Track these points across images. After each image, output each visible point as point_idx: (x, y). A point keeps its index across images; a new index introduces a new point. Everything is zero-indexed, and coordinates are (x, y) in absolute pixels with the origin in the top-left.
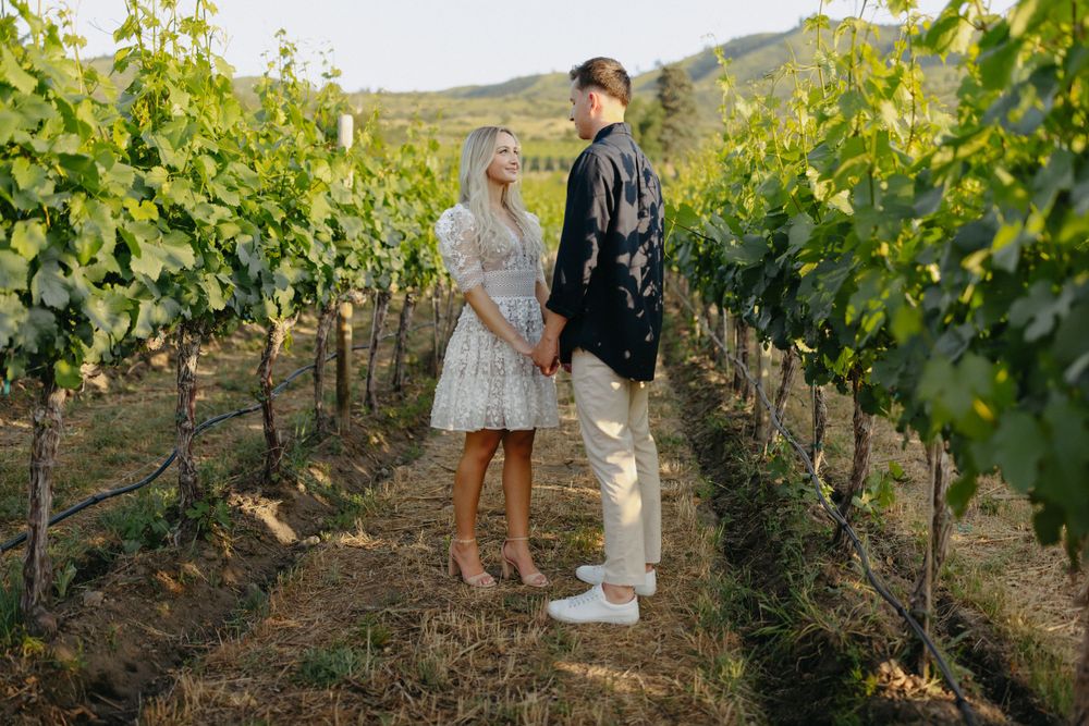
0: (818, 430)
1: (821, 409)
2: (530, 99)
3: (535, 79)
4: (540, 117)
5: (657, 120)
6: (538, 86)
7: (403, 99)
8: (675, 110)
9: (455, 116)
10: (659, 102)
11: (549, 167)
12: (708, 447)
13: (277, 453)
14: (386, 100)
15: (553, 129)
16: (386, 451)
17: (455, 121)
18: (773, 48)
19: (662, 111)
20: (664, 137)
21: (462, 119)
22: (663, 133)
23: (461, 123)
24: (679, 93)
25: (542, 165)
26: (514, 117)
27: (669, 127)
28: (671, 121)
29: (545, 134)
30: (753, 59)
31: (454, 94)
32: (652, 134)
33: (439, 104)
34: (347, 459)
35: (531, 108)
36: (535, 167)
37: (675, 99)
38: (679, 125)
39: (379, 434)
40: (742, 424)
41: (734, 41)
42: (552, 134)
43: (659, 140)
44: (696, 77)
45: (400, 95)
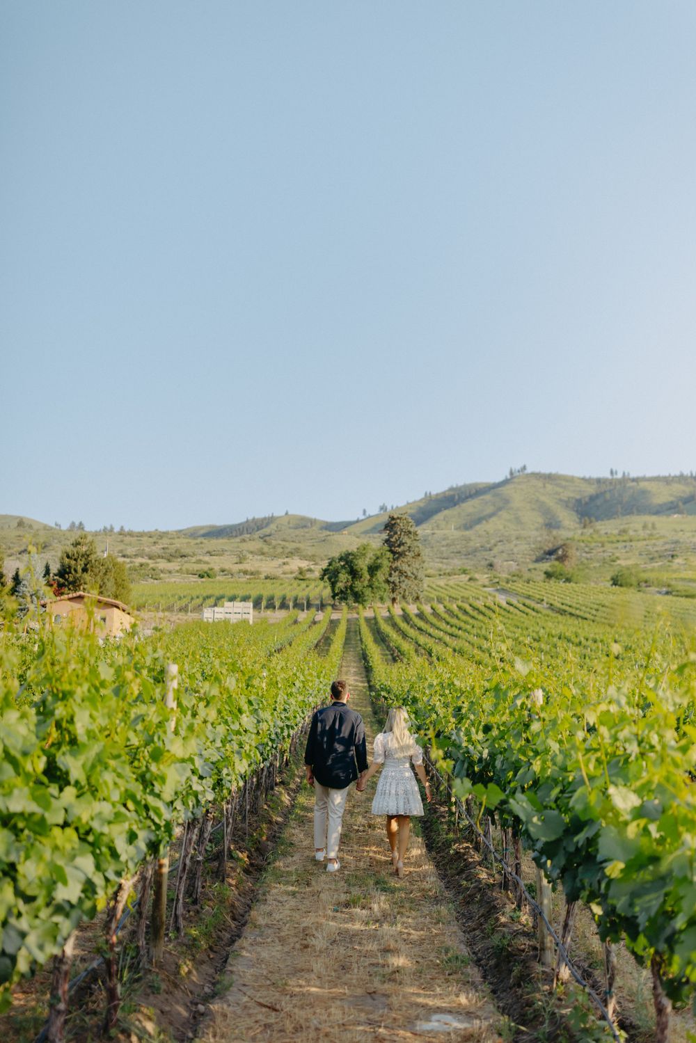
0: (610, 978)
1: (611, 959)
2: (264, 538)
3: (270, 520)
4: (275, 557)
5: (386, 563)
6: (273, 527)
7: (145, 539)
8: (401, 554)
9: (194, 555)
10: (386, 547)
11: (284, 606)
12: (492, 962)
13: (115, 1007)
14: (127, 539)
15: (286, 568)
16: (194, 979)
17: (194, 559)
18: (487, 497)
19: (389, 555)
20: (391, 579)
21: (201, 558)
22: (390, 575)
23: (199, 561)
24: (405, 539)
25: (277, 604)
26: (250, 556)
27: (396, 569)
28: (397, 564)
29: (279, 572)
30: (470, 507)
31: (193, 534)
32: (381, 576)
33: (179, 544)
34: (166, 996)
35: (266, 549)
36: (271, 606)
37: (402, 544)
38: (405, 568)
39: (188, 962)
40: (523, 943)
41: (451, 489)
42: (284, 573)
43: (387, 582)
44: (419, 522)
45: (141, 535)
